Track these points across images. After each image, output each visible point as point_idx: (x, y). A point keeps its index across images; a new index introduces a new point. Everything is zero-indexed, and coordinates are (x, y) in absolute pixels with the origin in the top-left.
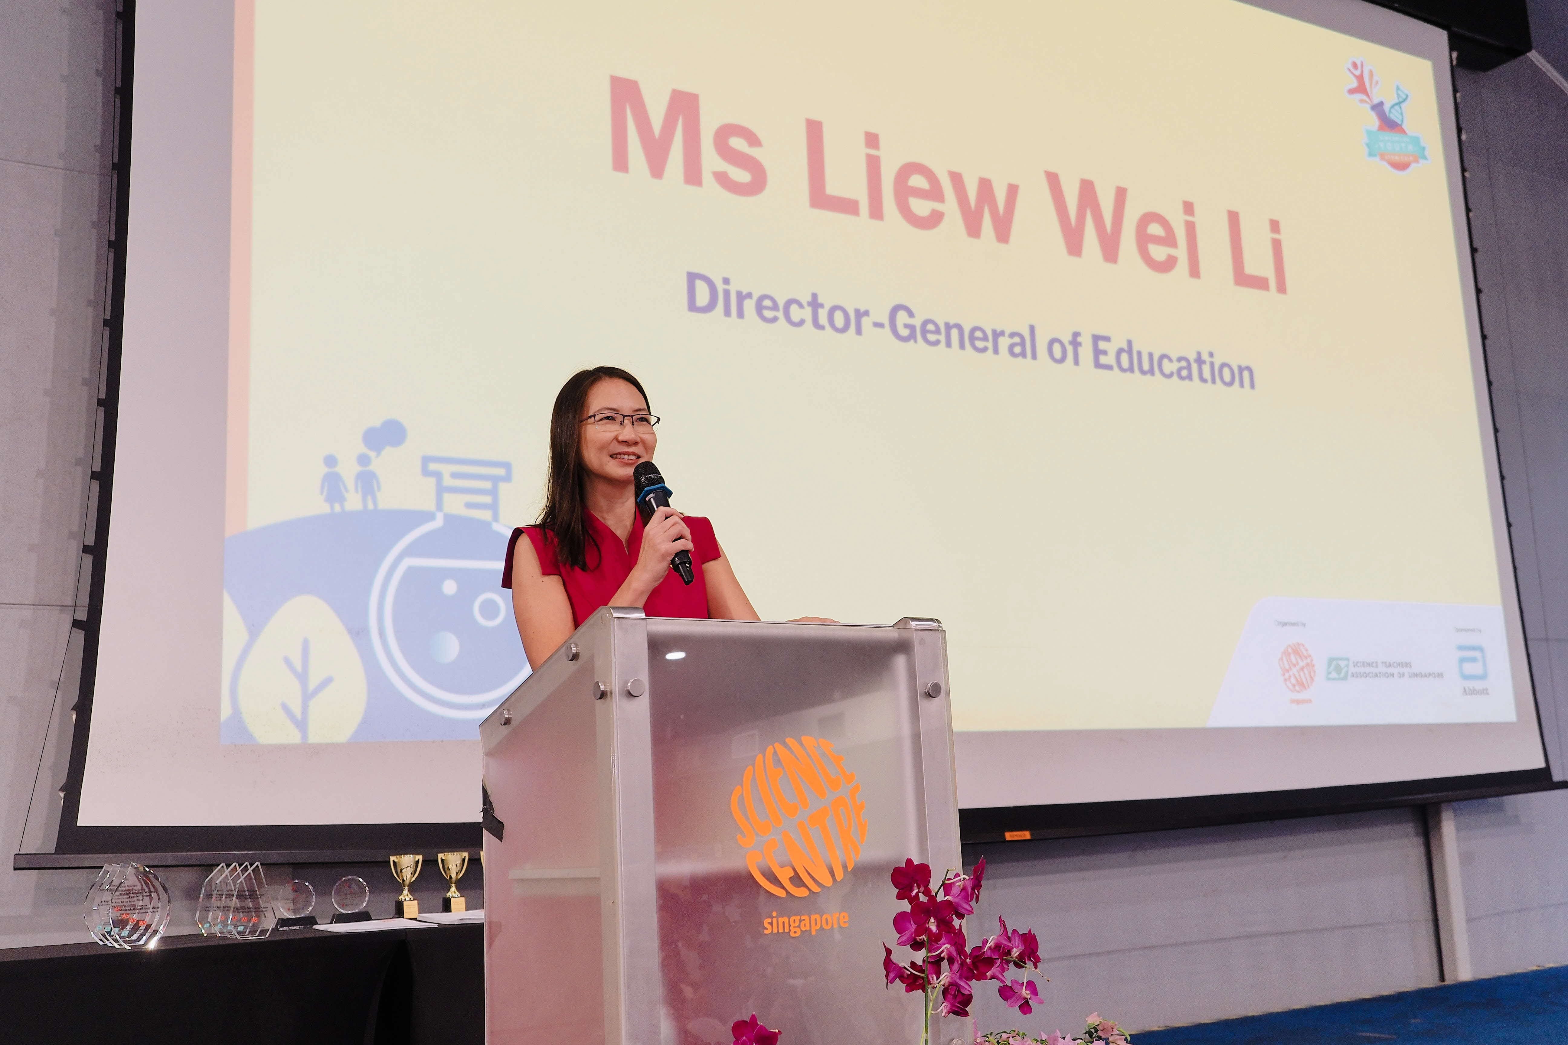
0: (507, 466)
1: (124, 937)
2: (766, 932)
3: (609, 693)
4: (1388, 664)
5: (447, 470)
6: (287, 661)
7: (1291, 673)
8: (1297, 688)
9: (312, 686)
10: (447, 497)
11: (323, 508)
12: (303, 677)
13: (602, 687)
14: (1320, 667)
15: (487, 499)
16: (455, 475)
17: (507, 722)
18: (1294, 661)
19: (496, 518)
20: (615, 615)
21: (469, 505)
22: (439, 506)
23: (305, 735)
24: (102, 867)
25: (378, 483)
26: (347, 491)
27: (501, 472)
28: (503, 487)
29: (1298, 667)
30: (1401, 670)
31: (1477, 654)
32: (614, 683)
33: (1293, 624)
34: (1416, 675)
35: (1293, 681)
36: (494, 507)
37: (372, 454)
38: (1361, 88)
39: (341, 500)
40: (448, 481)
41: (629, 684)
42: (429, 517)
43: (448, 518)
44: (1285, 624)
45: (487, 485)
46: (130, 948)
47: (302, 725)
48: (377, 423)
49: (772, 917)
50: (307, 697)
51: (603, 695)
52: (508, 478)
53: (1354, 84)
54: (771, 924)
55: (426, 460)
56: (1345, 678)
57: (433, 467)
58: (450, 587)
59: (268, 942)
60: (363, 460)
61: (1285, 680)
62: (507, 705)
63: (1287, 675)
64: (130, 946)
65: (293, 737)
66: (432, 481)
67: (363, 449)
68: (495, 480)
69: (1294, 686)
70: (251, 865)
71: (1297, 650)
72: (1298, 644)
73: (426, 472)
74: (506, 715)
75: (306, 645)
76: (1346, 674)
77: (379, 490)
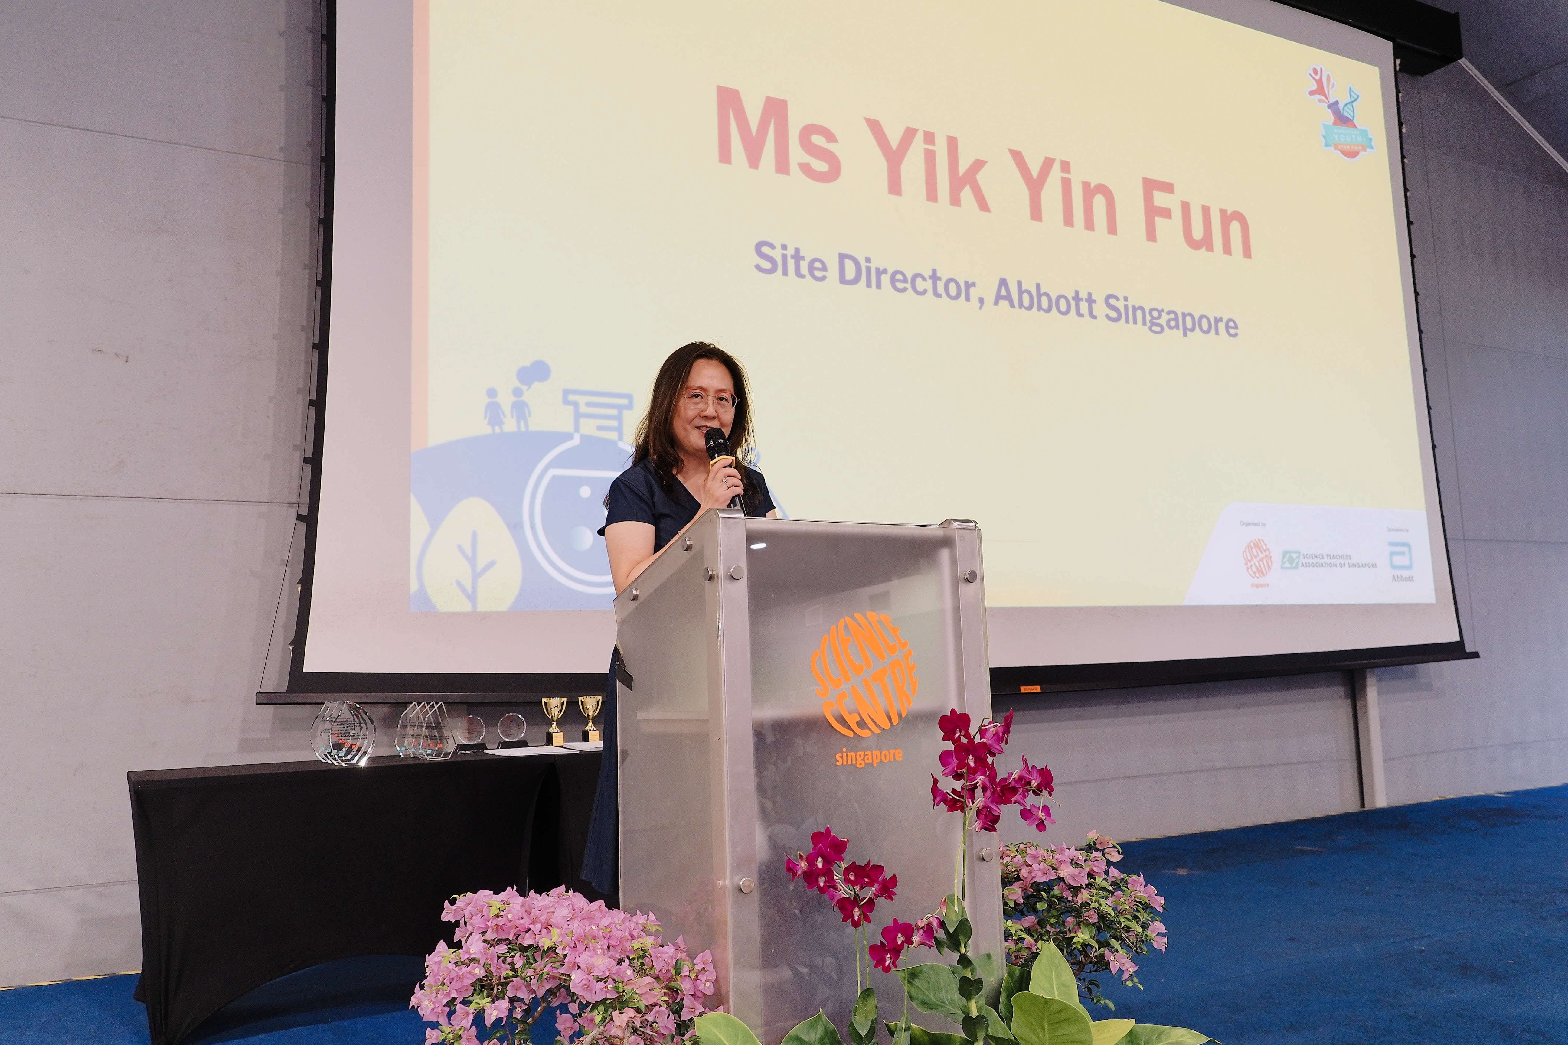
0: (630, 397)
1: (341, 757)
2: (838, 764)
3: (716, 577)
4: (1332, 556)
5: (582, 400)
6: (461, 549)
7: (1252, 563)
8: (1257, 575)
9: (480, 566)
10: (582, 421)
11: (487, 430)
12: (472, 561)
13: (711, 572)
14: (1277, 558)
15: (614, 423)
16: (588, 404)
17: (635, 598)
18: (1255, 553)
19: (621, 438)
20: (721, 515)
21: (600, 428)
22: (577, 428)
23: (474, 604)
24: (324, 704)
25: (529, 410)
26: (505, 417)
27: (625, 402)
28: (626, 413)
29: (1258, 559)
30: (1342, 561)
31: (1405, 549)
32: (720, 569)
33: (1255, 524)
34: (1354, 565)
35: (1254, 569)
36: (619, 429)
37: (524, 388)
38: (1320, 90)
39: (501, 423)
40: (583, 409)
41: (732, 570)
42: (569, 437)
44: (1249, 524)
45: (614, 412)
46: (346, 765)
47: (472, 597)
48: (527, 364)
49: (842, 752)
50: (476, 576)
51: (711, 578)
52: (630, 406)
53: (1315, 86)
54: (842, 757)
55: (566, 393)
56: (1296, 567)
57: (571, 398)
58: (585, 492)
59: (451, 762)
60: (517, 392)
61: (1248, 568)
62: (635, 585)
63: (1249, 564)
64: (345, 764)
65: (467, 607)
66: (572, 408)
67: (517, 384)
68: (620, 408)
69: (1254, 573)
70: (437, 703)
71: (1257, 545)
72: (1259, 540)
73: (566, 402)
74: (635, 593)
75: (474, 535)
76: (1298, 564)
77: (530, 416)
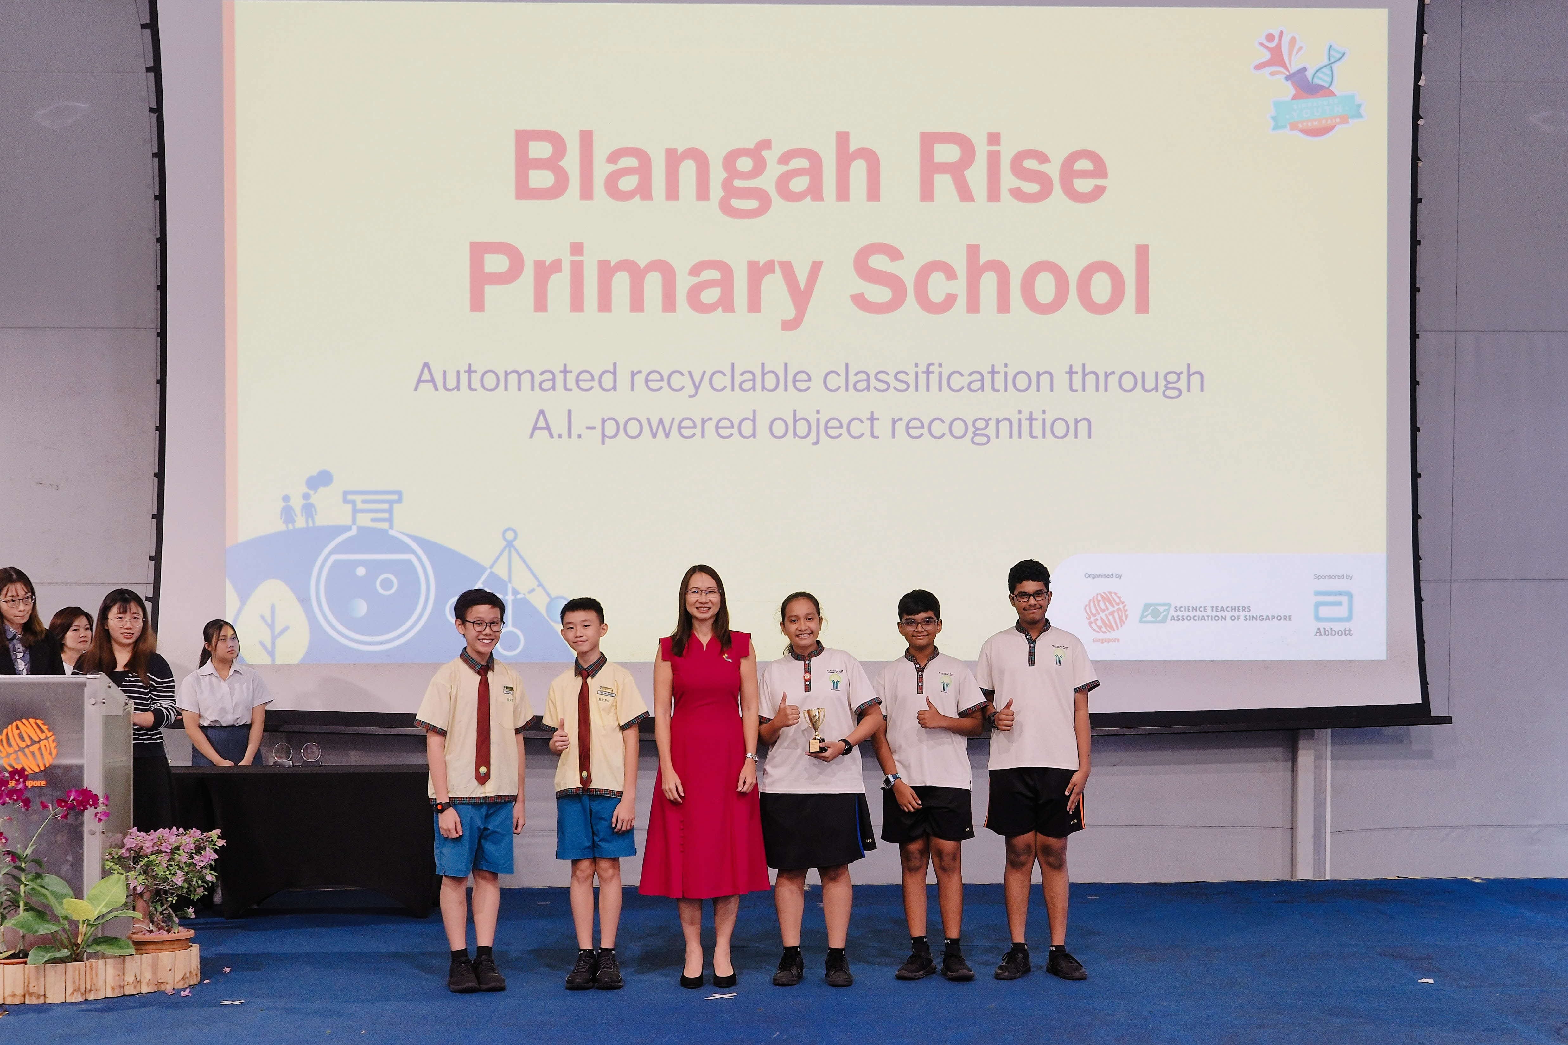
0: (399, 493)
4: (1219, 608)
5: (358, 499)
6: (263, 617)
7: (1098, 617)
8: (1104, 629)
9: (277, 630)
10: (359, 516)
11: (282, 527)
12: (271, 626)
14: (1134, 611)
15: (386, 515)
16: (364, 502)
18: (1103, 607)
19: (391, 527)
21: (373, 520)
22: (354, 522)
23: (273, 660)
25: (315, 510)
26: (296, 516)
27: (395, 497)
28: (396, 506)
29: (1107, 612)
30: (1236, 614)
31: (1344, 599)
33: (1107, 576)
34: (1254, 618)
35: (1099, 623)
36: (390, 520)
37: (312, 492)
38: (1276, 58)
39: (293, 521)
40: (360, 506)
42: (347, 529)
43: (360, 529)
44: (1095, 577)
45: (386, 506)
47: (272, 654)
48: (314, 473)
50: (274, 639)
52: (399, 501)
53: (1266, 56)
55: (345, 493)
56: (1164, 621)
57: (350, 497)
58: (361, 571)
60: (306, 496)
61: (1090, 623)
63: (1093, 619)
65: (267, 660)
66: (349, 507)
67: (306, 490)
68: (391, 503)
69: (1100, 628)
71: (1107, 598)
72: (1110, 593)
73: (346, 501)
75: (273, 607)
76: (1166, 616)
77: (316, 514)
